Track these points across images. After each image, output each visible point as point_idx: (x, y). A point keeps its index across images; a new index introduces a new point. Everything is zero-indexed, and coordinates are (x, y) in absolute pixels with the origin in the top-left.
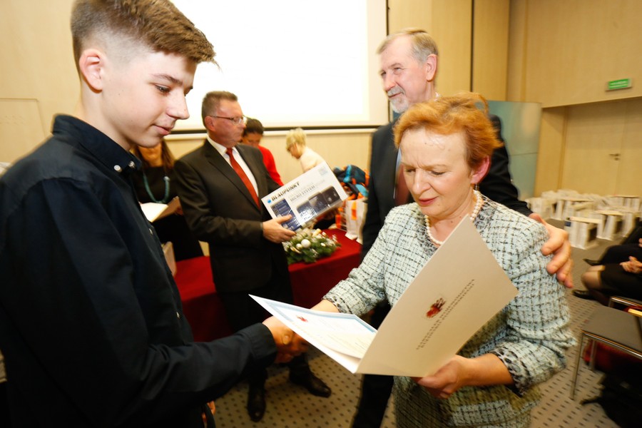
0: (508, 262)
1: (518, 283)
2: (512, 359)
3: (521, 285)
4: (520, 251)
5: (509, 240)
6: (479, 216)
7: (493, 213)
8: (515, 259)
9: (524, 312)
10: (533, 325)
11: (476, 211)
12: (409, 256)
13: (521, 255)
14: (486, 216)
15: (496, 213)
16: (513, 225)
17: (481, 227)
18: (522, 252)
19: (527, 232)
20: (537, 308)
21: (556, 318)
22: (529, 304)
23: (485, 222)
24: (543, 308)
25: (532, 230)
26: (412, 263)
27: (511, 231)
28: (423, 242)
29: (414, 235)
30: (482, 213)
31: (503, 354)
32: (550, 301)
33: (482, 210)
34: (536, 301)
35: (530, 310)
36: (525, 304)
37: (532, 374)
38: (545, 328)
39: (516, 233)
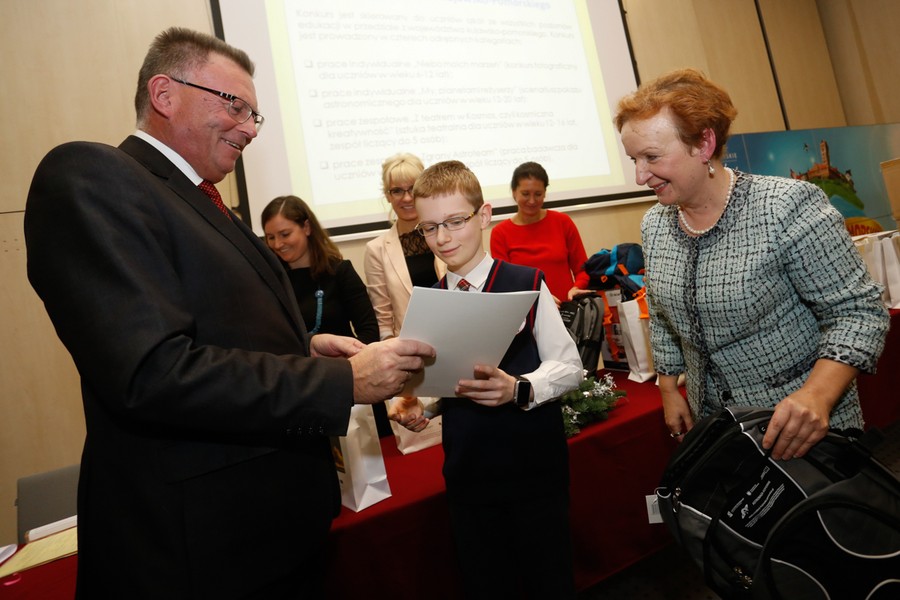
0: (772, 235)
1: (799, 252)
2: (846, 352)
3: (802, 252)
4: (782, 218)
5: (768, 211)
6: (735, 194)
7: (750, 186)
8: (779, 228)
9: (819, 277)
10: (835, 287)
11: (731, 188)
12: (666, 255)
13: (785, 223)
14: (742, 192)
15: (752, 186)
16: (770, 193)
17: (739, 205)
18: (785, 219)
19: (785, 197)
20: (830, 268)
21: (854, 270)
22: (820, 266)
23: (742, 198)
24: (835, 265)
25: (790, 193)
26: (669, 262)
27: (769, 200)
28: (676, 235)
29: (668, 232)
30: (737, 190)
31: (834, 354)
32: (841, 255)
33: (736, 186)
34: (825, 261)
35: (824, 272)
36: (815, 268)
37: (872, 352)
38: (847, 284)
39: (775, 200)
